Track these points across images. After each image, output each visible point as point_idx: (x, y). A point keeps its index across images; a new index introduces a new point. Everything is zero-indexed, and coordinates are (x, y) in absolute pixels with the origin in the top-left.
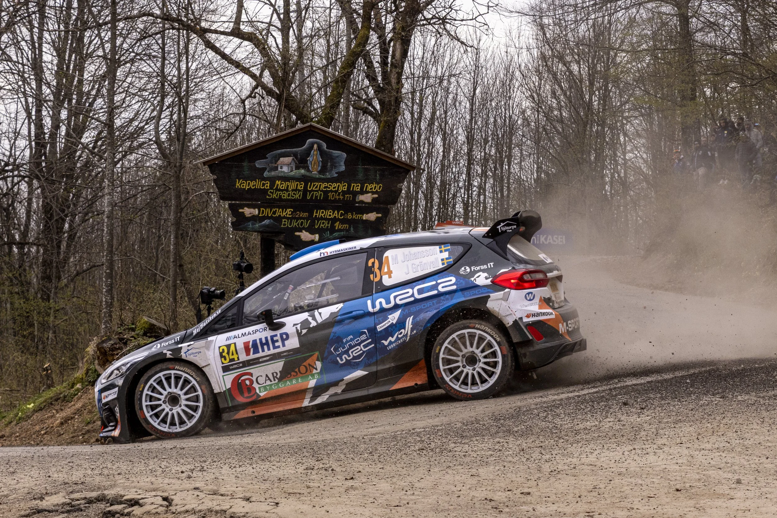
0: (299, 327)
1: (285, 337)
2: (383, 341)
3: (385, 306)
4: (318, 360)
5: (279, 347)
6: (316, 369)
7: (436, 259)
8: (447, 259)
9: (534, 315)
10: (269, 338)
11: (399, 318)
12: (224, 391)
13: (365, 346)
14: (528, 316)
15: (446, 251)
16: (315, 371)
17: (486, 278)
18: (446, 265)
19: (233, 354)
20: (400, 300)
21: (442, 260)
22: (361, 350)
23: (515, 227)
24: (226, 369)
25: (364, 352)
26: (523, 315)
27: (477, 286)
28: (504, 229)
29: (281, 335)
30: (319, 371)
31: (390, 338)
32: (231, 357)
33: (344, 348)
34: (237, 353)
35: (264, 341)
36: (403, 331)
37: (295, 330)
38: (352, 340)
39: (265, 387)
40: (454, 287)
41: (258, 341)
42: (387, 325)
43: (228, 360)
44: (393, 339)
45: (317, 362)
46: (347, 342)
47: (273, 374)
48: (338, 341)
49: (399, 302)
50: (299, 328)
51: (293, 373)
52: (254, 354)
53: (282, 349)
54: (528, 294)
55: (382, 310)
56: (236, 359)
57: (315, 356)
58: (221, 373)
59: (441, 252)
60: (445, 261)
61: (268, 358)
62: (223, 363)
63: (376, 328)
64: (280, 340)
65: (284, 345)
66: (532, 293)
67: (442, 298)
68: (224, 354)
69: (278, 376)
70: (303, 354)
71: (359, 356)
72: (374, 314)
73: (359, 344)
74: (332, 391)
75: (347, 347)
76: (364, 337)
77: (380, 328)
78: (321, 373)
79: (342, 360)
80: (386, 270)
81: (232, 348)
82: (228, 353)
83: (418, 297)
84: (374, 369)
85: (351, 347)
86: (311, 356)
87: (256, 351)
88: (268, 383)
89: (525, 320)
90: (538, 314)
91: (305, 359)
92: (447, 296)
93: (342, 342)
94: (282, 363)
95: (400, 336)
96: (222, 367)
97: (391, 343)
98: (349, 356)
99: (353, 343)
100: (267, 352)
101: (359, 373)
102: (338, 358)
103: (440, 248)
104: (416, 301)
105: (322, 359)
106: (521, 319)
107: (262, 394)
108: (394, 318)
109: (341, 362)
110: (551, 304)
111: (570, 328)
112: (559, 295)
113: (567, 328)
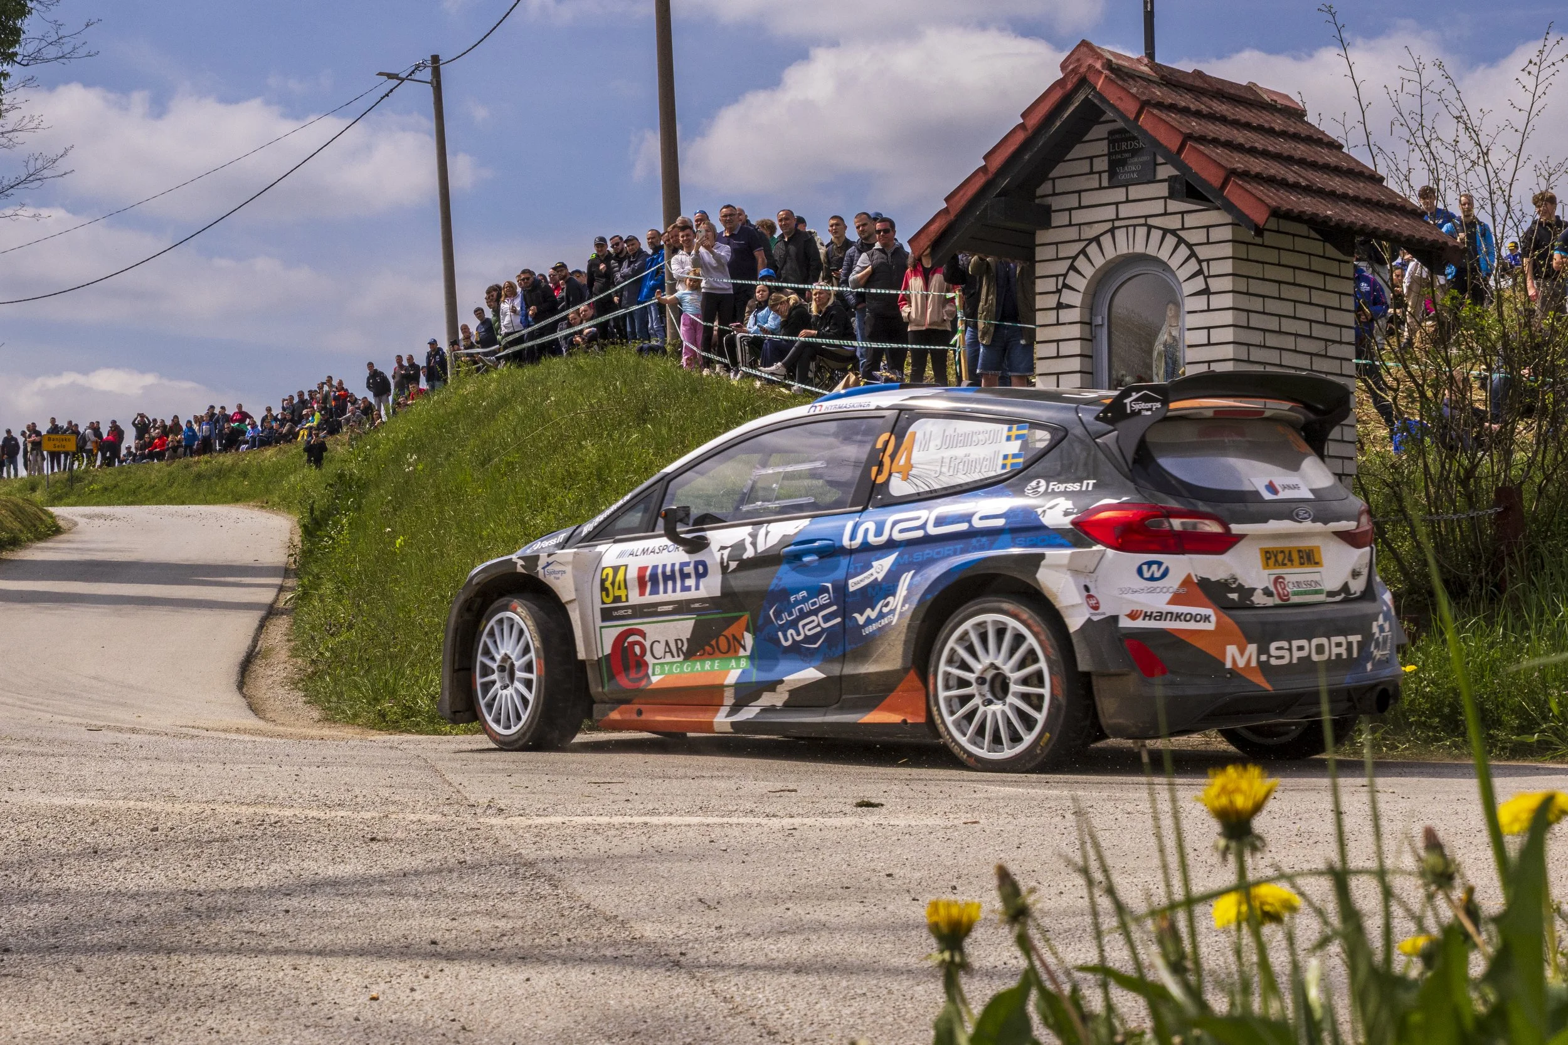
0: (726, 552)
1: (701, 571)
2: (856, 615)
3: (872, 539)
4: (748, 630)
5: (688, 589)
6: (744, 648)
7: (996, 453)
8: (1015, 456)
9: (1148, 616)
10: (677, 568)
11: (890, 571)
12: (600, 659)
13: (826, 619)
14: (1133, 616)
15: (1018, 437)
16: (742, 653)
17: (1066, 514)
18: (1008, 469)
19: (619, 588)
20: (901, 531)
21: (1006, 457)
22: (819, 625)
23: (1159, 405)
24: (607, 615)
25: (823, 630)
26: (1122, 611)
27: (1043, 527)
28: (1137, 407)
29: (697, 564)
30: (748, 653)
31: (868, 612)
32: (617, 593)
33: (790, 614)
34: (626, 587)
35: (668, 572)
36: (890, 599)
37: (718, 560)
38: (805, 600)
39: (662, 664)
40: (1000, 522)
41: (660, 571)
42: (867, 582)
43: (611, 599)
44: (873, 614)
45: (746, 634)
46: (797, 602)
47: (676, 641)
48: (782, 596)
49: (897, 536)
50: (725, 557)
51: (707, 648)
52: (651, 594)
53: (692, 594)
54: (1150, 564)
55: (866, 547)
56: (624, 599)
57: (743, 622)
58: (599, 623)
59: (1009, 438)
60: (1010, 461)
61: (670, 608)
62: (603, 603)
63: (846, 585)
64: (693, 575)
65: (697, 588)
66: (1160, 564)
67: (974, 541)
68: (608, 584)
69: (685, 648)
70: (725, 612)
71: (816, 637)
72: (851, 552)
73: (815, 612)
74: (767, 699)
75: (796, 612)
76: (824, 599)
77: (855, 584)
78: (751, 658)
79: (786, 640)
80: (902, 462)
81: (620, 576)
82: (613, 584)
83: (932, 531)
84: (836, 670)
85: (803, 615)
86: (738, 618)
87: (655, 591)
88: (669, 658)
89: (1125, 623)
90: (1161, 616)
91: (729, 622)
92: (984, 539)
93: (789, 601)
94: (691, 623)
95: (885, 610)
96: (602, 609)
97: (869, 621)
98: (799, 634)
99: (806, 607)
100: (671, 596)
101: (811, 674)
102: (780, 634)
103: (1010, 430)
104: (928, 540)
105: (755, 630)
106: (1115, 619)
107: (654, 679)
108: (881, 567)
109: (786, 644)
110: (1234, 596)
111: (1278, 658)
112: (1316, 577)
113: (1264, 658)
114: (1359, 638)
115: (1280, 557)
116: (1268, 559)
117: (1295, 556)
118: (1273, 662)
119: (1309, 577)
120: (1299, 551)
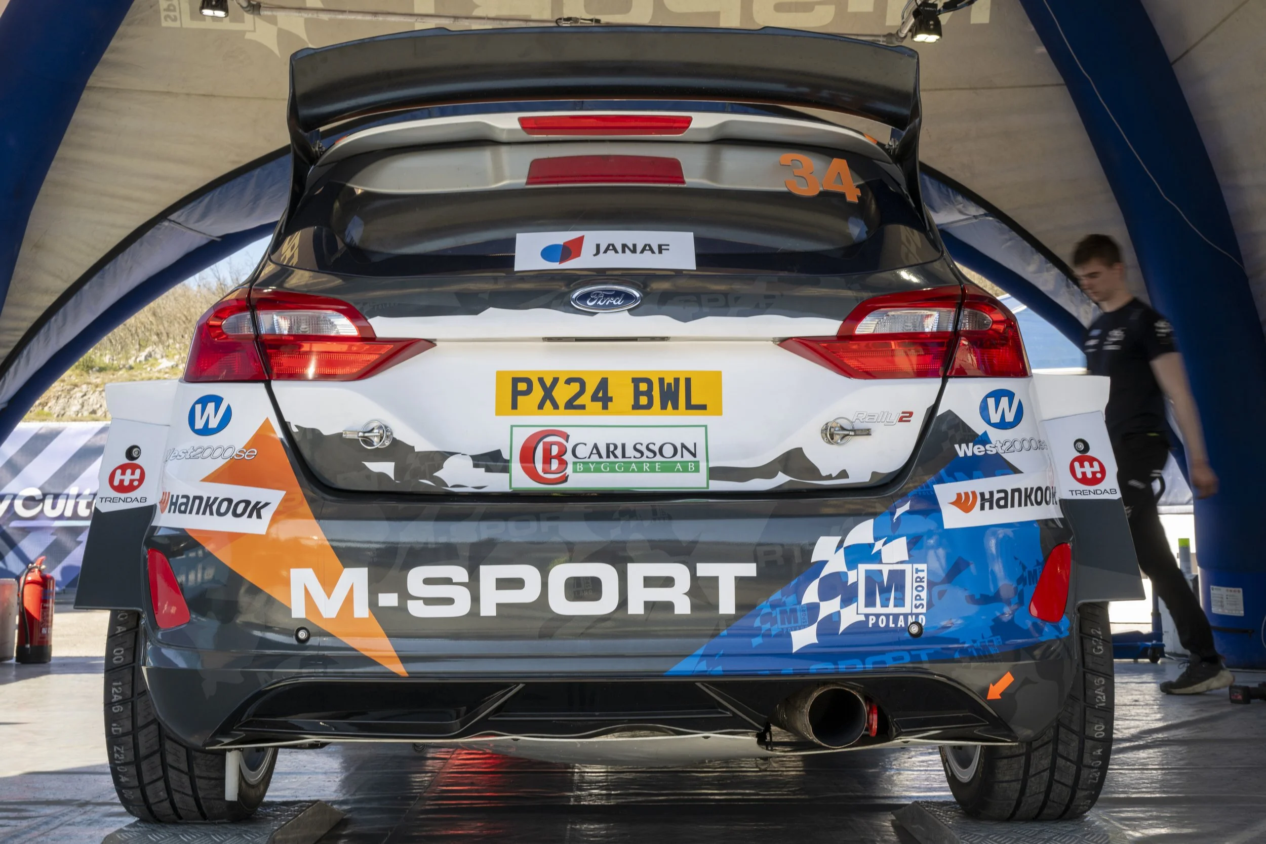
54: (205, 402)
66: (219, 401)
110: (387, 468)
111: (429, 601)
112: (689, 437)
113: (388, 600)
114: (749, 570)
115: (562, 393)
116: (516, 393)
117: (622, 393)
118: (416, 609)
119: (657, 437)
120: (636, 381)
